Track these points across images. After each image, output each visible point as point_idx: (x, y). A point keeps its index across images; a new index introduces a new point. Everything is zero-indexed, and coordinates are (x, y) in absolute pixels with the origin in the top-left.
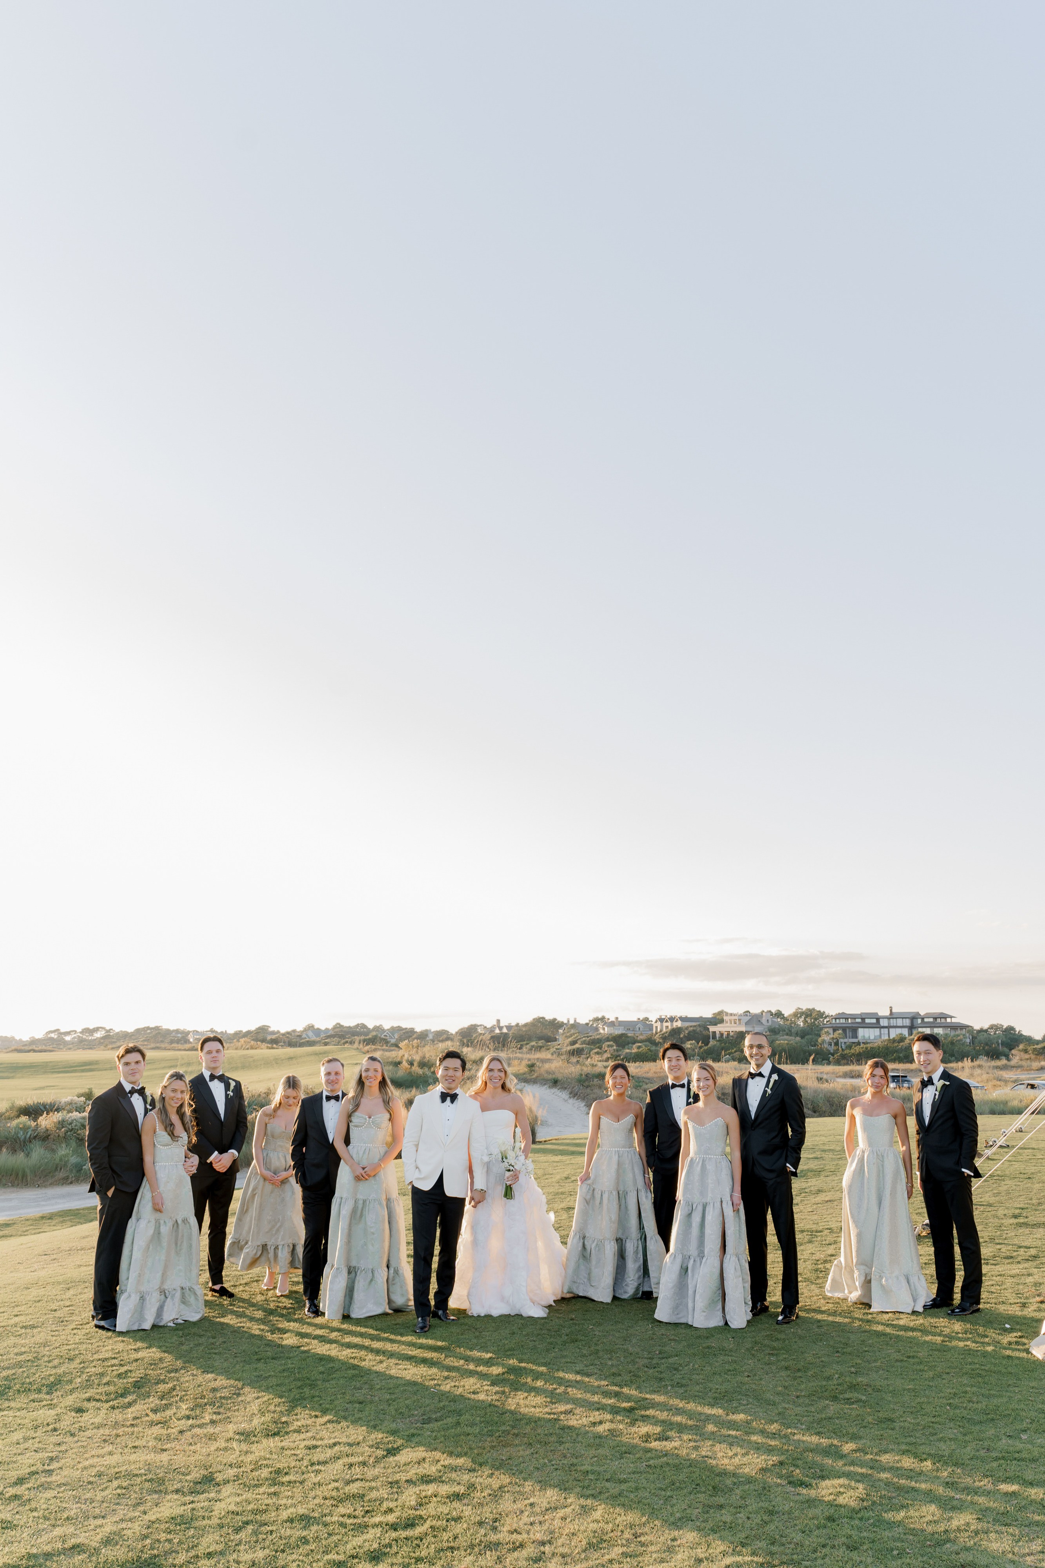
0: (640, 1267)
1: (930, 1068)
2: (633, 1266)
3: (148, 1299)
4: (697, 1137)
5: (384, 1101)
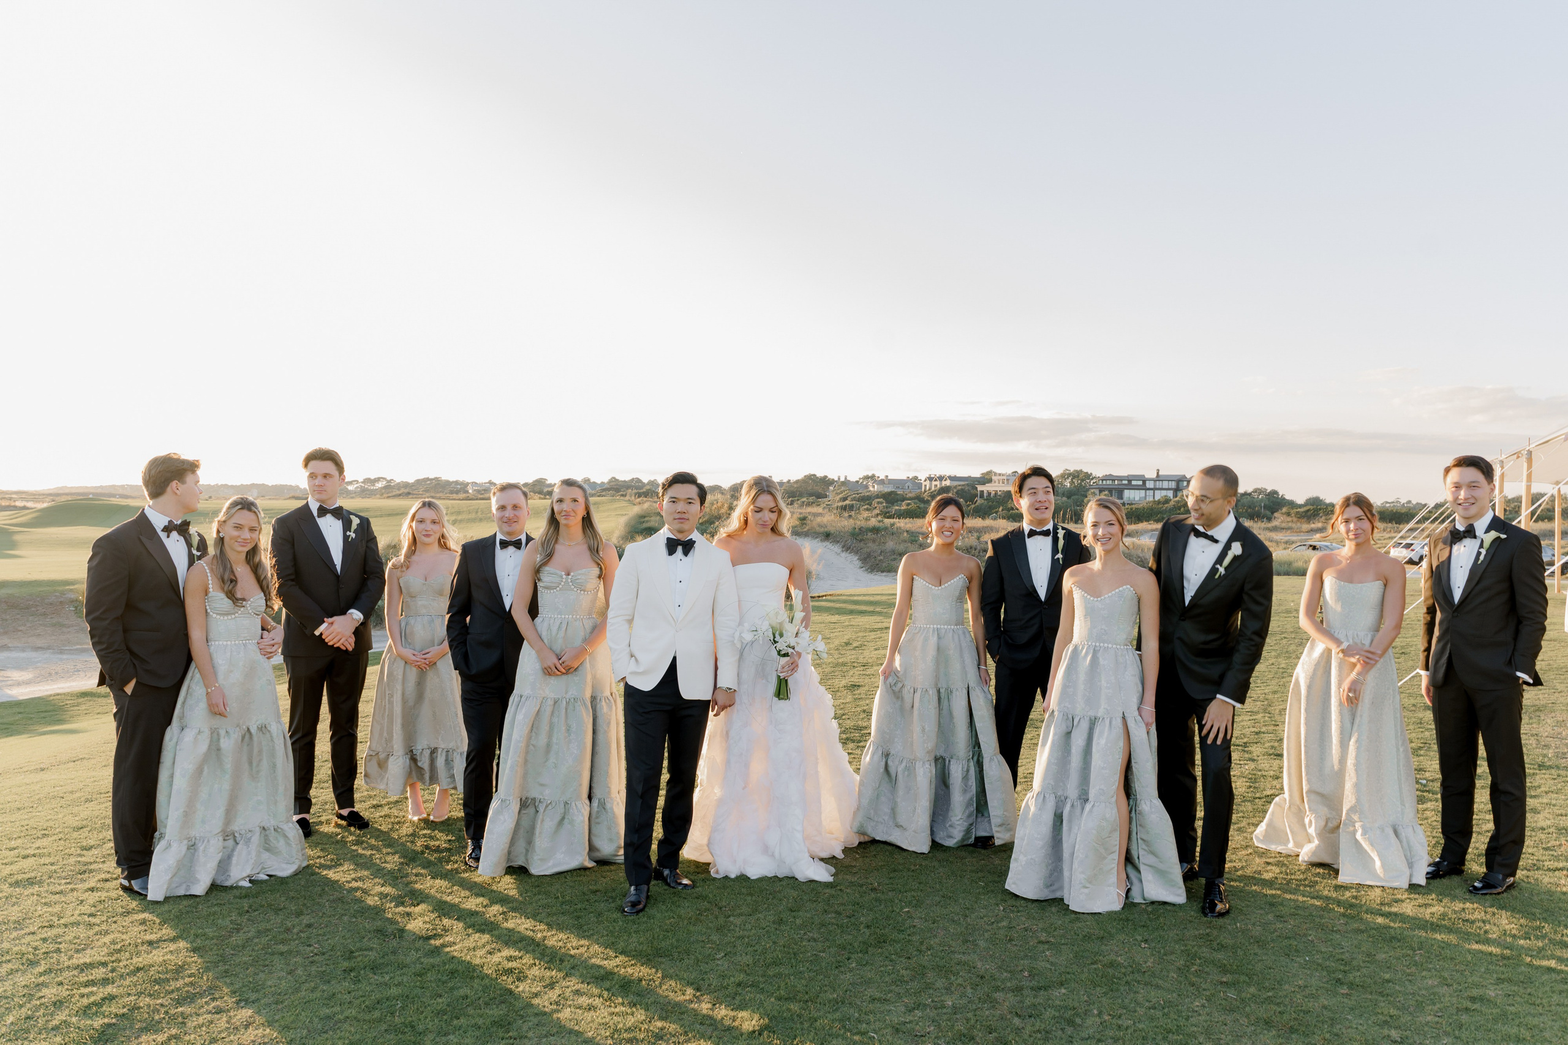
0: (971, 799)
1: (1473, 510)
2: (960, 800)
3: (201, 848)
4: (1089, 612)
5: (590, 549)
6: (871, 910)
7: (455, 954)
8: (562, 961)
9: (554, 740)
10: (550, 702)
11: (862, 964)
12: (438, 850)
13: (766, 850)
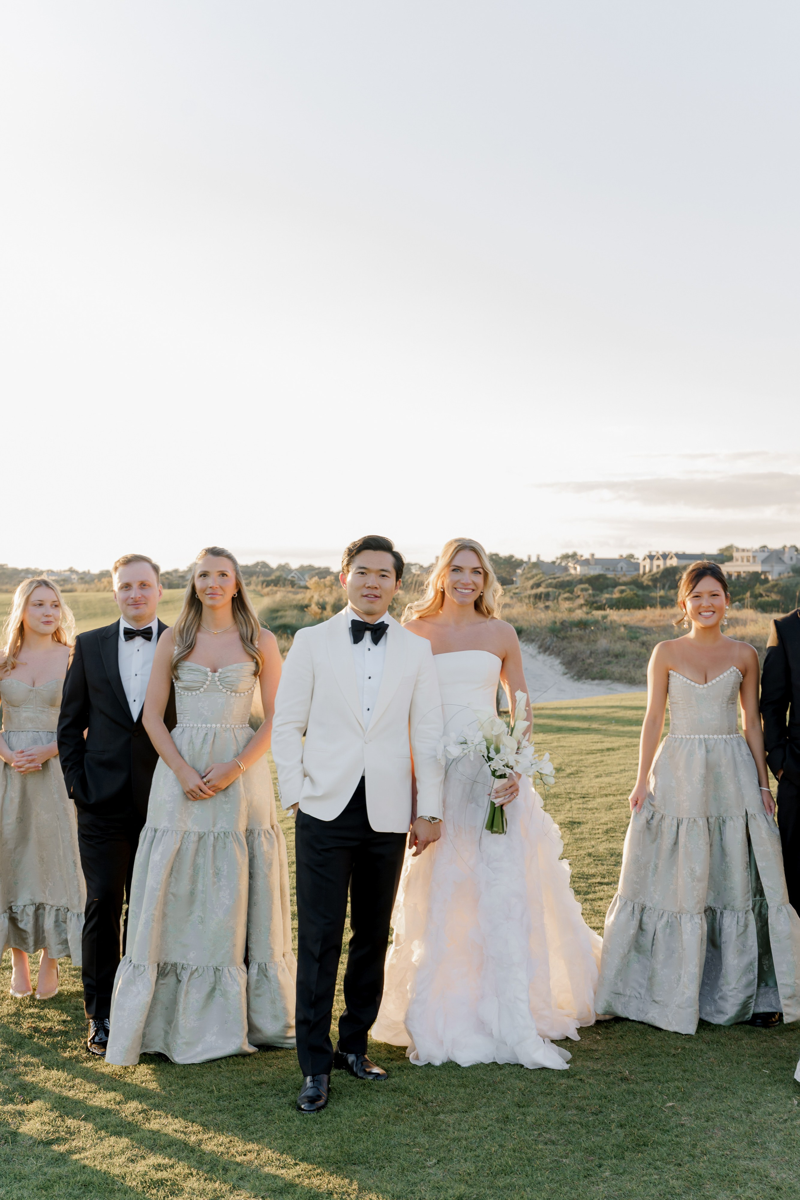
0: (752, 963)
2: (734, 964)
5: (242, 639)
6: (623, 1105)
7: (87, 1162)
8: (226, 1170)
9: (200, 887)
10: (194, 838)
11: (617, 1173)
12: (50, 1033)
13: (482, 1027)
